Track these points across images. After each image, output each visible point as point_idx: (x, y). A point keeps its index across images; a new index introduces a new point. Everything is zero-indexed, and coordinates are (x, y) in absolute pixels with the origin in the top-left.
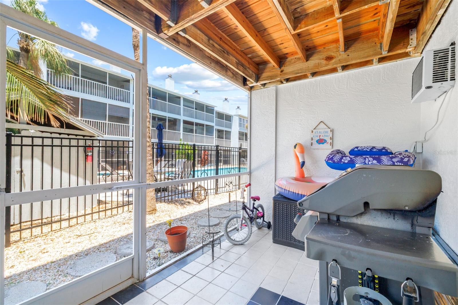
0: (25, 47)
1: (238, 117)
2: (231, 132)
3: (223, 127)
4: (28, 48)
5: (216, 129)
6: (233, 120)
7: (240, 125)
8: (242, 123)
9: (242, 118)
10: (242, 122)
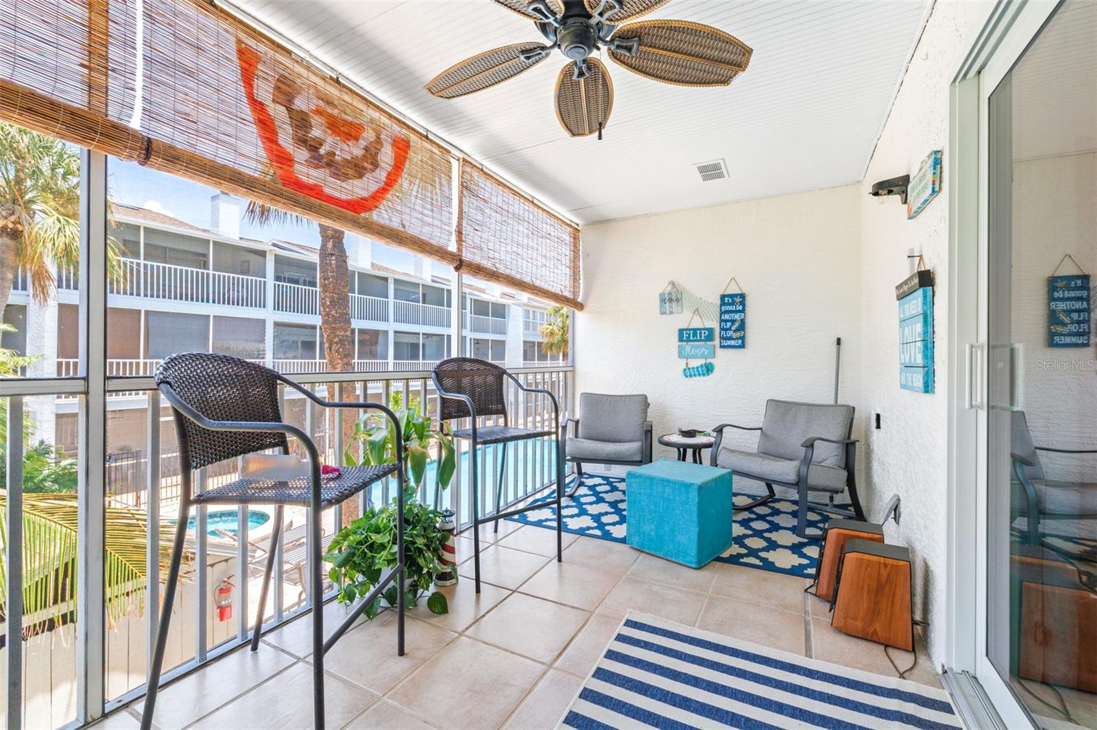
0: (11, 225)
1: (520, 309)
2: (504, 341)
3: (487, 332)
4: (17, 228)
5: (471, 339)
6: (511, 317)
7: (527, 325)
8: (531, 320)
9: (531, 310)
10: (531, 318)
